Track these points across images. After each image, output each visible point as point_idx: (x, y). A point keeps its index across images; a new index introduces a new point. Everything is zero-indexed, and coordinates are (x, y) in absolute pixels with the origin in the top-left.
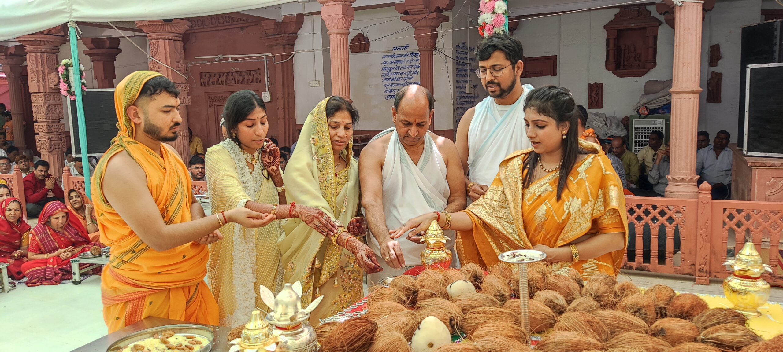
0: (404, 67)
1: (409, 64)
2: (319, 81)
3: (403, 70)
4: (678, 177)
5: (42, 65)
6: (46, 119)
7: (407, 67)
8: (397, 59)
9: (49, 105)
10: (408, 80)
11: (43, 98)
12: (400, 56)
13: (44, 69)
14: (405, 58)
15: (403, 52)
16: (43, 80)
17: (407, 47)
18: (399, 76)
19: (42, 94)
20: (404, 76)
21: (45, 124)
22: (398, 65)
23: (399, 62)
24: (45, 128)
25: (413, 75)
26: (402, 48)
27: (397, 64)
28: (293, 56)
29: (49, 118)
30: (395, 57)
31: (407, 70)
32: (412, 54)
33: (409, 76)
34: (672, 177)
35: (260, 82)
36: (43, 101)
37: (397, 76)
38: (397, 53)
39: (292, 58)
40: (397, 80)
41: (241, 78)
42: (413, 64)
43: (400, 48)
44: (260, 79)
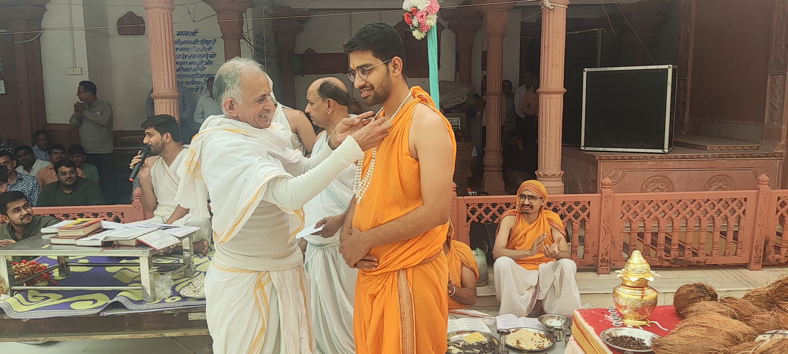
0: (194, 56)
1: (200, 53)
2: (81, 68)
3: (192, 60)
4: (549, 173)
7: (197, 56)
8: (183, 46)
10: (199, 71)
12: (188, 42)
14: (194, 45)
15: (192, 38)
17: (194, 33)
18: (188, 66)
20: (193, 67)
22: (186, 53)
23: (187, 49)
25: (205, 66)
26: (189, 33)
27: (183, 52)
28: (40, 35)
30: (180, 44)
31: (197, 60)
32: (203, 42)
33: (200, 66)
34: (543, 173)
37: (185, 66)
38: (183, 38)
39: (39, 38)
40: (185, 70)
42: (204, 53)
43: (187, 34)
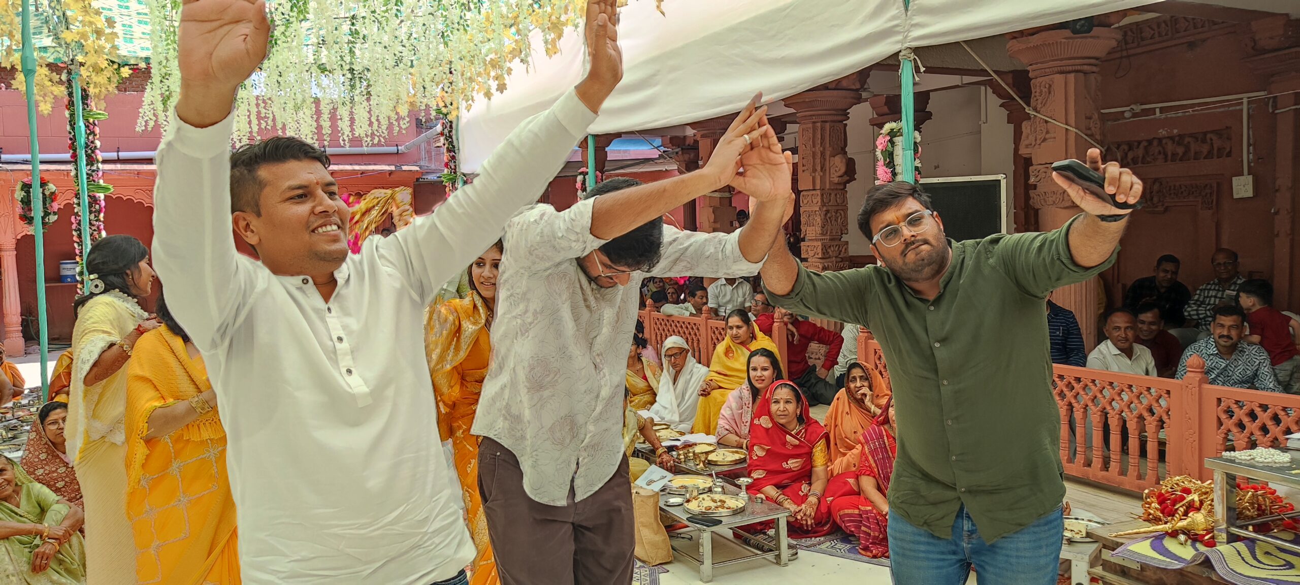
5: (821, 143)
6: (822, 234)
9: (827, 211)
11: (819, 198)
13: (824, 149)
16: (822, 168)
19: (818, 192)
21: (819, 243)
24: (819, 250)
29: (827, 233)
35: (1229, 154)
36: (819, 204)
41: (1180, 150)
44: (1228, 150)
